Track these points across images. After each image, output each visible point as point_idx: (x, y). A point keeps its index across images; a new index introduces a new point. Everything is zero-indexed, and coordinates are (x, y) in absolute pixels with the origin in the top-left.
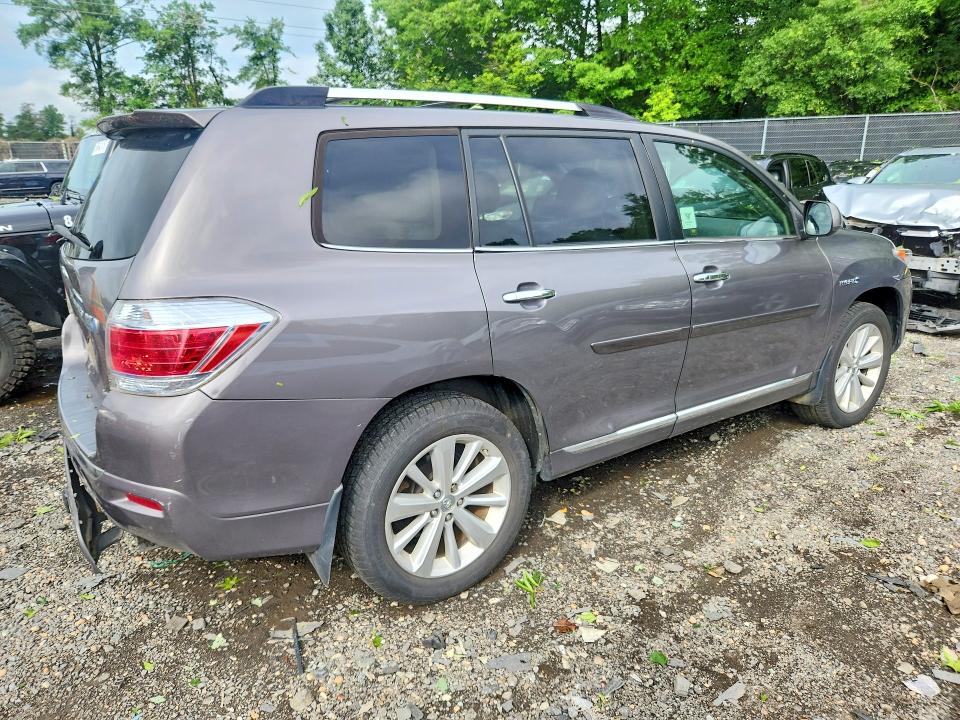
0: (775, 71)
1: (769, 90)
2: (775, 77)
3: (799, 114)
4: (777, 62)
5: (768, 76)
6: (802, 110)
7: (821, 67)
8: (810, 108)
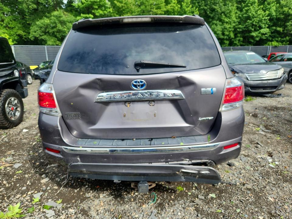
0: (43, 32)
1: (43, 37)
2: (43, 34)
3: (54, 45)
4: (43, 29)
5: (41, 33)
6: (55, 44)
7: (57, 32)
8: (57, 44)
